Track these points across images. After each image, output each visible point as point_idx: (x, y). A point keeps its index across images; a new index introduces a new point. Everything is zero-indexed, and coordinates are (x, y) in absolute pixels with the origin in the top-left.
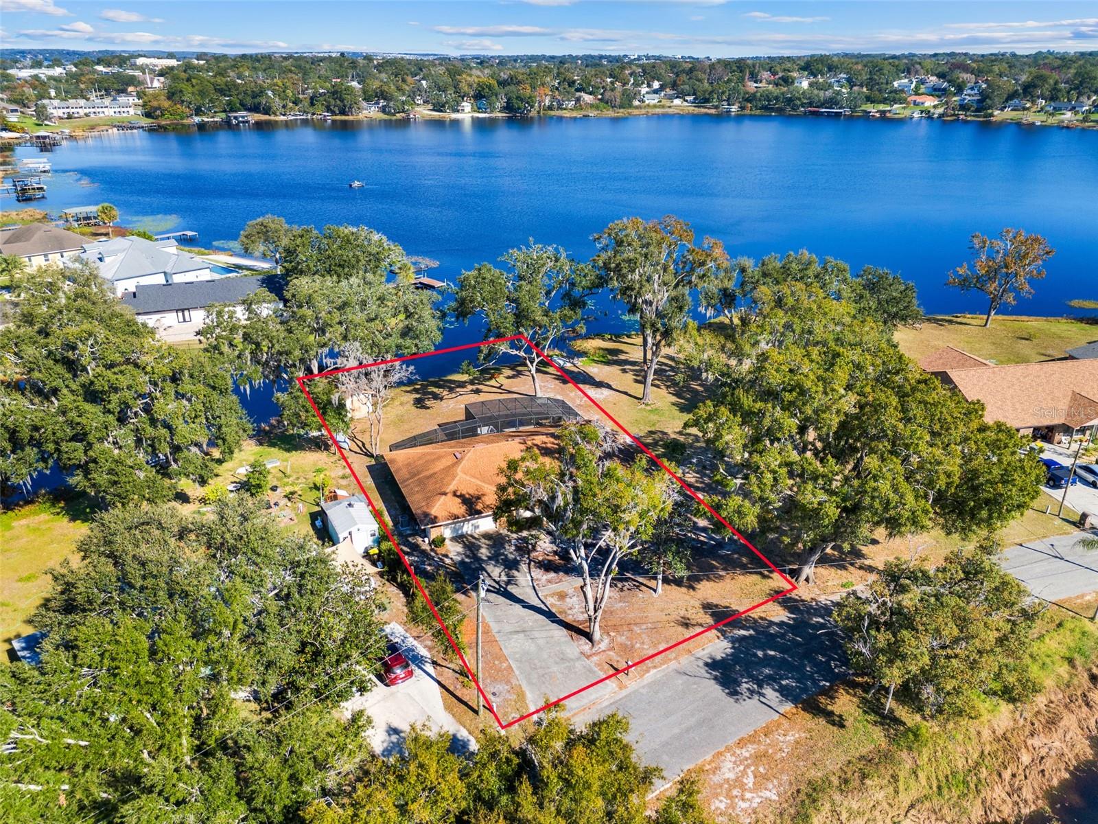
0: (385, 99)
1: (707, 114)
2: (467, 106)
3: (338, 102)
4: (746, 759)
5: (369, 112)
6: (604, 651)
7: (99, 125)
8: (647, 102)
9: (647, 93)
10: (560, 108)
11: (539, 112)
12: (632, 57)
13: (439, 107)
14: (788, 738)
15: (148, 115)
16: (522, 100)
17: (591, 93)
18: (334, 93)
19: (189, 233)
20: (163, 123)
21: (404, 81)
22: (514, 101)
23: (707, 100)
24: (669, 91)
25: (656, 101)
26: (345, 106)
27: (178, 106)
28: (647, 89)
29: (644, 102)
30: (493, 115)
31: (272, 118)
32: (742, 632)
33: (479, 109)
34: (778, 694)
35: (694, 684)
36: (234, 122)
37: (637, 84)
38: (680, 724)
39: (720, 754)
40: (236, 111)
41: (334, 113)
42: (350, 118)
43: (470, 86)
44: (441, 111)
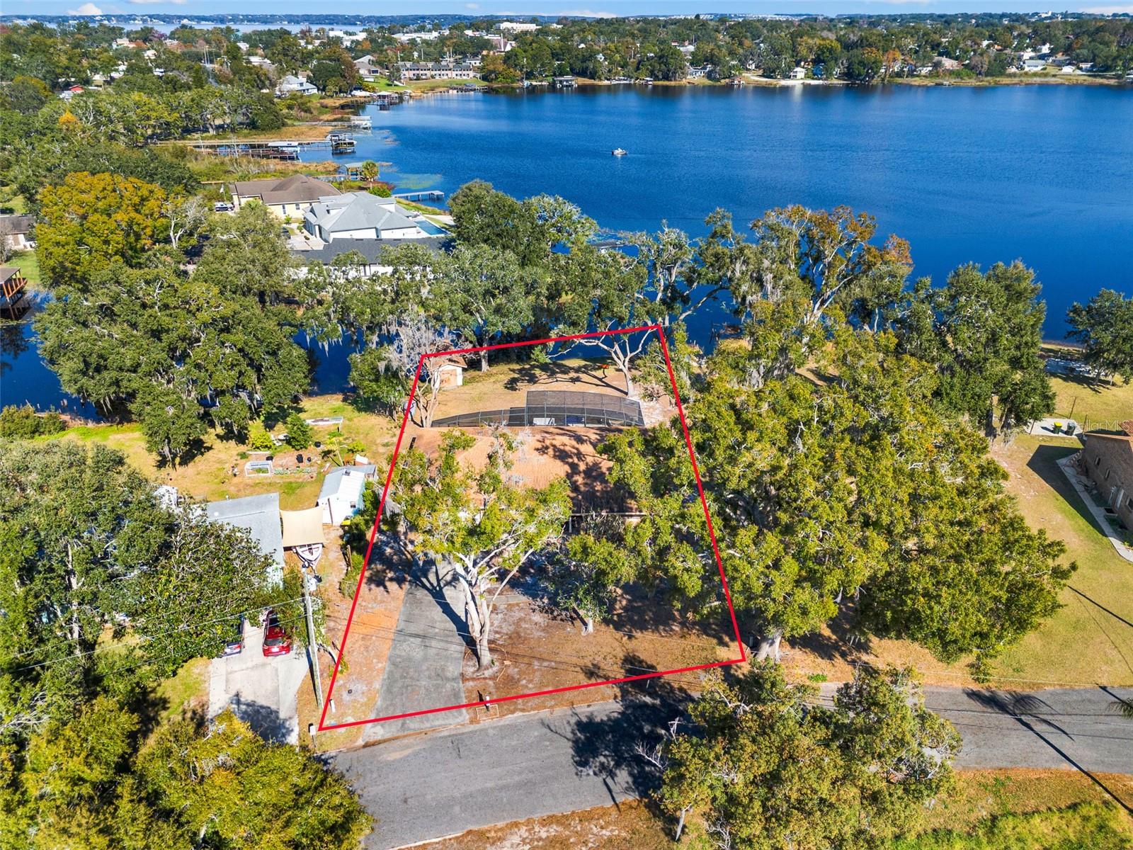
0: (713, 63)
1: (1102, 86)
2: (800, 72)
3: (663, 67)
4: (540, 839)
5: (696, 77)
6: (485, 679)
7: (439, 87)
8: (1027, 69)
9: (1031, 58)
10: (911, 74)
11: (883, 80)
12: (1044, 16)
13: (769, 73)
14: (604, 832)
15: (484, 78)
16: (864, 66)
17: (957, 58)
18: (660, 57)
19: (437, 193)
20: (495, 86)
21: (741, 44)
22: (856, 66)
23: (1107, 68)
24: (1060, 57)
25: (1040, 68)
26: (669, 71)
27: (512, 70)
28: (1033, 54)
29: (1022, 68)
30: (828, 82)
31: (597, 82)
32: (648, 699)
33: (814, 75)
34: (630, 780)
35: (550, 740)
36: (558, 85)
37: (1021, 48)
38: (500, 779)
39: (516, 825)
40: (563, 76)
41: (656, 78)
42: (673, 83)
43: (810, 50)
44: (771, 77)
